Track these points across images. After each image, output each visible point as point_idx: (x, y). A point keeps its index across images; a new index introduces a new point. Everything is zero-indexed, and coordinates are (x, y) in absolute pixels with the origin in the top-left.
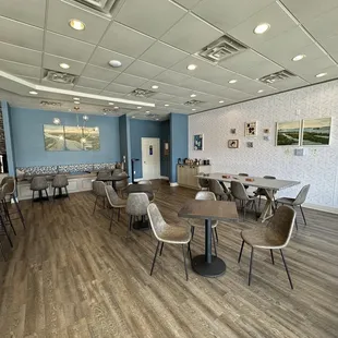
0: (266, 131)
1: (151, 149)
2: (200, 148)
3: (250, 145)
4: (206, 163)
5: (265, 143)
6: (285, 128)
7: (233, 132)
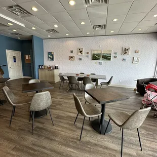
0: (88, 53)
1: (14, 58)
2: (52, 59)
3: (80, 59)
4: (56, 68)
5: (87, 59)
6: (96, 52)
7: (72, 52)
